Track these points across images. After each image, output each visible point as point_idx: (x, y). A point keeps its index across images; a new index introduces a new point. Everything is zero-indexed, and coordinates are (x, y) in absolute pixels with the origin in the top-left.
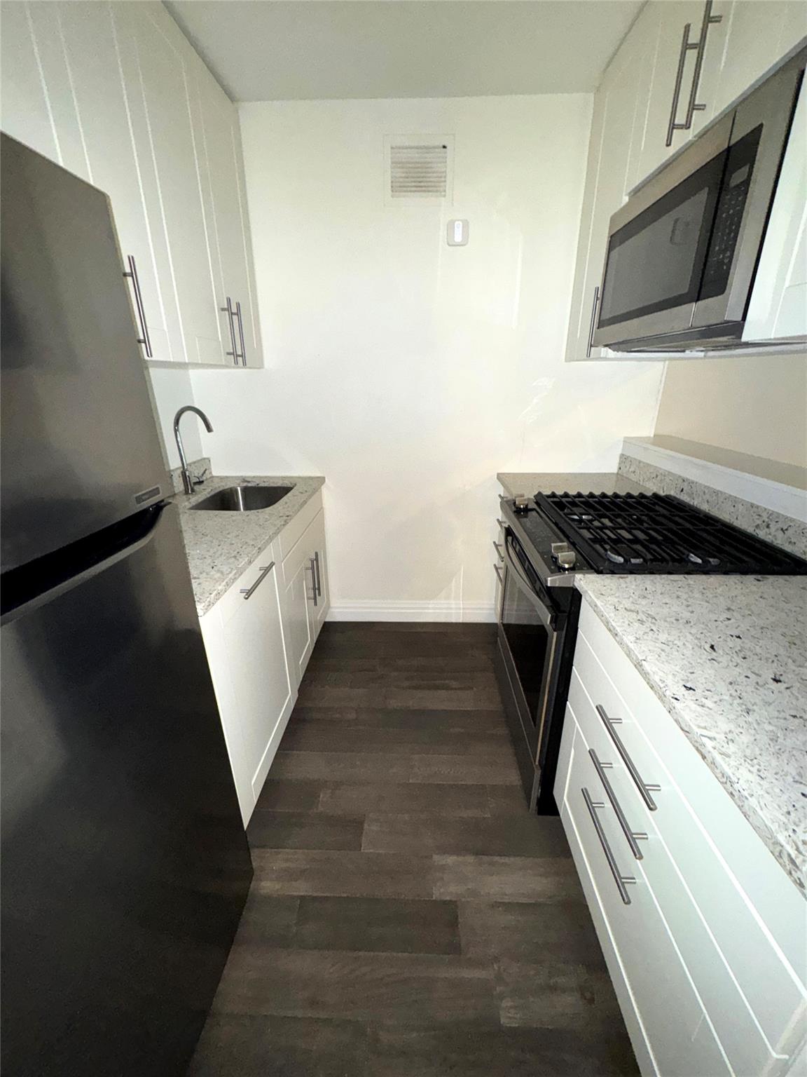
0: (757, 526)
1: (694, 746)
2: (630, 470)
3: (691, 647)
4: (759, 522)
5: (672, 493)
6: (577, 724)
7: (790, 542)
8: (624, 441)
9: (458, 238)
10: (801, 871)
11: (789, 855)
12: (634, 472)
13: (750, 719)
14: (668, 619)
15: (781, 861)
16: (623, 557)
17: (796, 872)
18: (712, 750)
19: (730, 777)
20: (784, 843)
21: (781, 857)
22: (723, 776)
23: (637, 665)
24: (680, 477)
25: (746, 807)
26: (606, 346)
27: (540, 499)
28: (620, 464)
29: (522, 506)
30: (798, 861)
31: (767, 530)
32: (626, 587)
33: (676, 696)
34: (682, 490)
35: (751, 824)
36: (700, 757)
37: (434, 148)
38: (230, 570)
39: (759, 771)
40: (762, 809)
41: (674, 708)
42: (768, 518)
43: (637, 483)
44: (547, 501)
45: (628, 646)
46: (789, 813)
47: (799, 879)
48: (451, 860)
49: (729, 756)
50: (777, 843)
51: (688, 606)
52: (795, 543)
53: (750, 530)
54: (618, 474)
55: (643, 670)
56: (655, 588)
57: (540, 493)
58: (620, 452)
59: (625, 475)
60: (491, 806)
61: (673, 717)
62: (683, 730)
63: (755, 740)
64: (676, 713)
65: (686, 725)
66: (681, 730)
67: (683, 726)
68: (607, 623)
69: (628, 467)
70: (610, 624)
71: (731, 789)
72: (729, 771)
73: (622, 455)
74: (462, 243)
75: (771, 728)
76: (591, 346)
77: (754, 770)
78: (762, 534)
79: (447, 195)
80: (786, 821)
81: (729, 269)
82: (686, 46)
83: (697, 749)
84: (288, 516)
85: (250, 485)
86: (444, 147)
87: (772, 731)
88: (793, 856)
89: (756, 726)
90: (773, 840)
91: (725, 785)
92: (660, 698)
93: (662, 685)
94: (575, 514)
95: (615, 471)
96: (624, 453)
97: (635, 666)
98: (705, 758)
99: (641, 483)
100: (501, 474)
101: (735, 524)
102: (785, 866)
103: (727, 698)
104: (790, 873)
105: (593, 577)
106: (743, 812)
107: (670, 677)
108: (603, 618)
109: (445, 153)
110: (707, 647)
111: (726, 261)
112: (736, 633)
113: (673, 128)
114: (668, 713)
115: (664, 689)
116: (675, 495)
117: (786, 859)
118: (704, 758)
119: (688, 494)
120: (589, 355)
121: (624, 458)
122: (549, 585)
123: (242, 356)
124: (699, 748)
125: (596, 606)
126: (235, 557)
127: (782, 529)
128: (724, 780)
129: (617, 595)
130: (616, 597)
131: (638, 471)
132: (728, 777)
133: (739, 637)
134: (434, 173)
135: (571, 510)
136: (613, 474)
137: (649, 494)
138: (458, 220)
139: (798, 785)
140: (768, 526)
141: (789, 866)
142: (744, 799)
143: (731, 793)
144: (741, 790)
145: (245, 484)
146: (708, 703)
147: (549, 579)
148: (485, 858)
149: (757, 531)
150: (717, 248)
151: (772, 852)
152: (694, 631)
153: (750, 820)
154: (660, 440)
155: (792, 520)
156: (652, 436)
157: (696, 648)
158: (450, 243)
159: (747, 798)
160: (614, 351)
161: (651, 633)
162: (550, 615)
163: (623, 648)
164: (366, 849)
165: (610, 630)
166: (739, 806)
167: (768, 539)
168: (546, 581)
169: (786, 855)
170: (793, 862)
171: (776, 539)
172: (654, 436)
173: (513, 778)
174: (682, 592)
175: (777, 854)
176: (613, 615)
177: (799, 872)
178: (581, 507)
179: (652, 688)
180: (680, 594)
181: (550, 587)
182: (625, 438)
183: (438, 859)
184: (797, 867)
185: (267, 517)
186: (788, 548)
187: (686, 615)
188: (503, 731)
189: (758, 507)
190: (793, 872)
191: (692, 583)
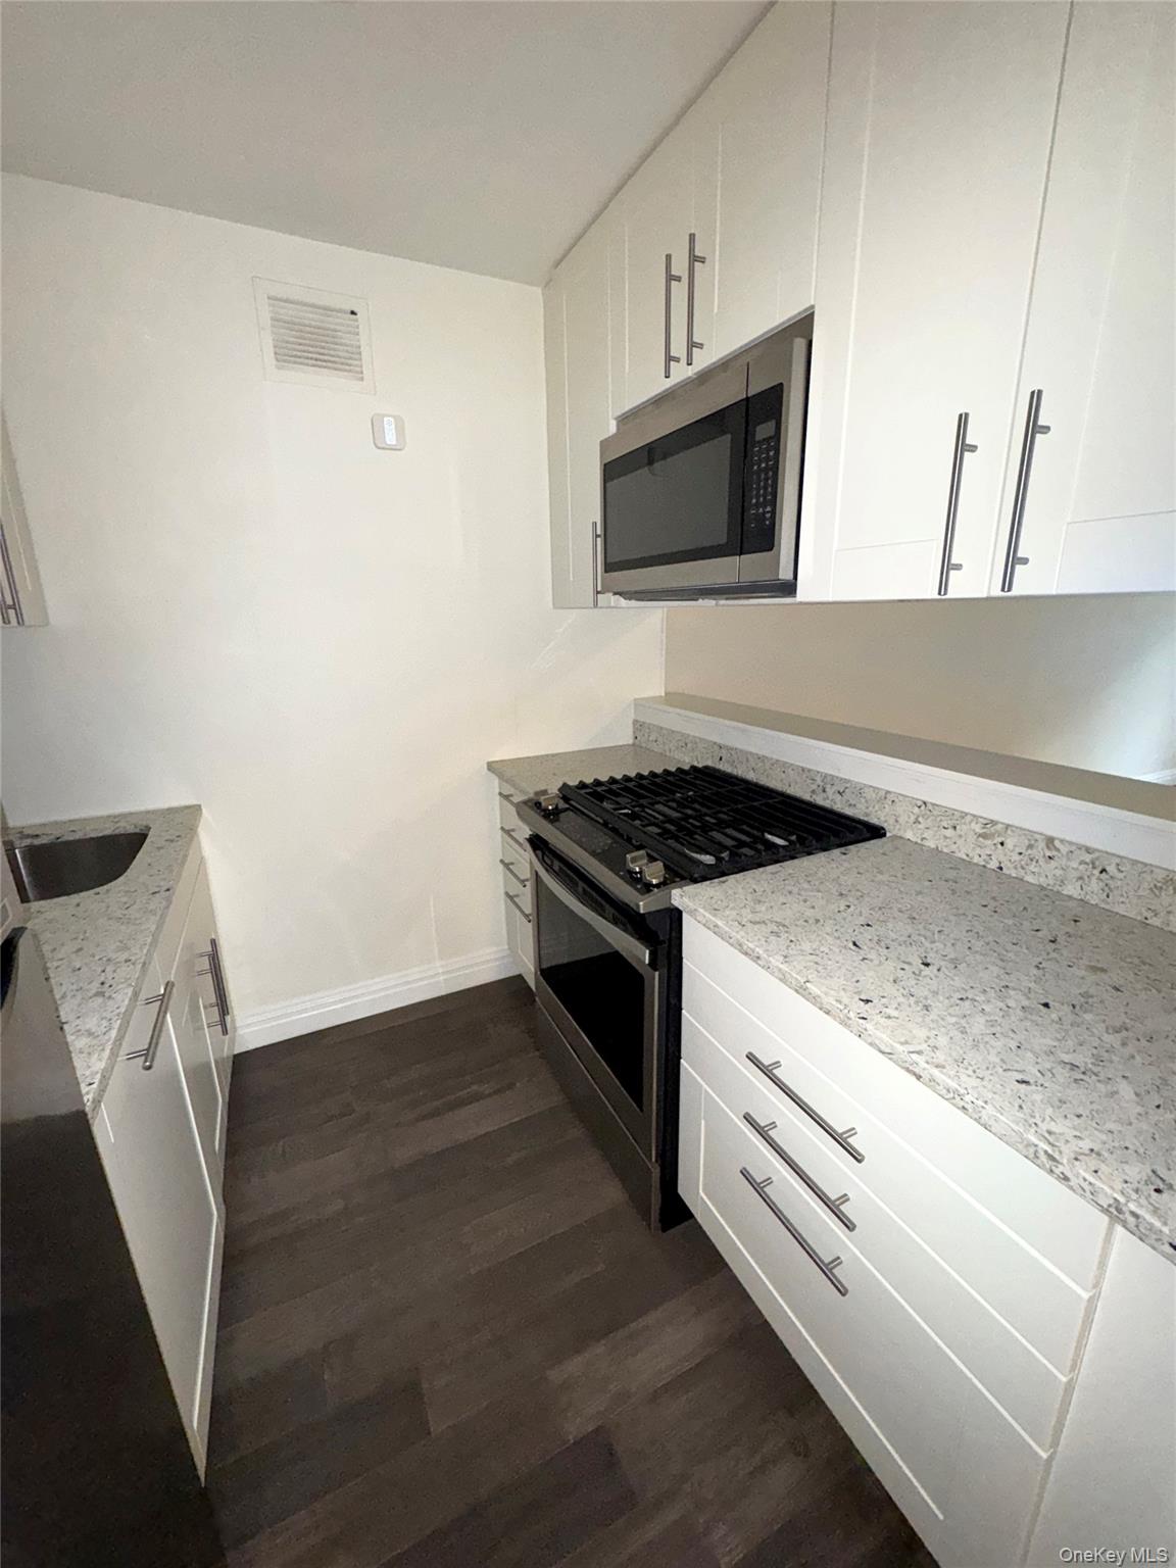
0: (813, 792)
1: (903, 1068)
2: (651, 739)
3: (837, 950)
4: (814, 787)
5: (709, 763)
6: (705, 1086)
7: (850, 805)
8: (636, 705)
9: (391, 438)
10: (1062, 1164)
11: (1046, 1152)
12: (656, 741)
13: (933, 1016)
14: (798, 923)
15: (1039, 1162)
16: (710, 854)
17: (1057, 1167)
18: (926, 1066)
19: (957, 1090)
20: (1036, 1142)
21: (1037, 1157)
22: (948, 1091)
23: (801, 991)
24: (715, 743)
25: (985, 1117)
26: (615, 594)
27: (566, 792)
28: (634, 732)
29: (550, 808)
30: (1056, 1156)
31: (824, 795)
32: (735, 893)
33: (861, 1015)
34: (721, 759)
35: (994, 1134)
36: (914, 1078)
37: (340, 311)
38: (105, 1023)
39: (974, 1072)
40: (1002, 1114)
41: (866, 1030)
42: (823, 781)
43: (662, 754)
44: (581, 794)
45: (780, 970)
46: (1021, 1107)
47: (1062, 1173)
48: (574, 1366)
49: (944, 1067)
50: (1029, 1145)
51: (805, 901)
52: (855, 805)
53: (807, 797)
54: (634, 745)
55: (810, 994)
56: (762, 886)
57: (565, 785)
58: (632, 716)
59: (644, 745)
60: (600, 1251)
61: (866, 1041)
62: (883, 1053)
63: (951, 1038)
64: (870, 1035)
65: (887, 1046)
66: (880, 1055)
67: (883, 1048)
68: (740, 945)
69: (646, 735)
70: (745, 947)
71: (962, 1103)
72: (953, 1084)
73: (635, 722)
74: (398, 447)
75: (954, 1020)
76: (598, 593)
77: (971, 1073)
78: (819, 800)
79: (365, 377)
80: (1022, 1116)
81: (773, 524)
82: (671, 278)
83: (908, 1070)
84: (168, 890)
85: (37, 842)
86: (353, 313)
87: (957, 1023)
88: (1050, 1152)
89: (943, 1023)
90: (1025, 1143)
91: (953, 1101)
92: (842, 1023)
93: (842, 1007)
94: (625, 808)
95: (631, 742)
96: (638, 718)
97: (796, 991)
98: (921, 1077)
99: (668, 754)
100: (493, 762)
101: (788, 792)
102: (1044, 1165)
103: (901, 999)
104: (1052, 1171)
105: (691, 889)
106: (982, 1125)
107: (842, 993)
108: (731, 941)
109: (357, 320)
110: (851, 945)
111: (768, 515)
112: (862, 920)
113: (670, 360)
114: (858, 1039)
115: (846, 1011)
116: (713, 765)
117: (1043, 1158)
118: (919, 1077)
119: (728, 762)
120: (596, 605)
121: (638, 726)
122: (642, 912)
123: (13, 607)
124: (911, 1068)
125: (716, 926)
126: (101, 994)
127: (839, 792)
128: (952, 1095)
129: (731, 906)
130: (731, 909)
131: (660, 739)
132: (956, 1091)
133: (868, 925)
134: (341, 344)
135: (618, 803)
136: (628, 745)
137: (686, 767)
138: (389, 416)
139: (1010, 1073)
140: (824, 791)
141: (1048, 1164)
142: (981, 1109)
143: (963, 1107)
144: (975, 1101)
145: (28, 842)
146: (890, 1011)
147: (641, 903)
148: (621, 1333)
149: (814, 796)
150: (754, 501)
151: (1026, 1157)
152: (828, 929)
153: (993, 1129)
154: (672, 699)
155: (848, 781)
156: (663, 694)
157: (843, 951)
158: (379, 445)
159: (983, 1107)
160: (625, 599)
161: (792, 945)
162: (648, 952)
163: (772, 974)
164: (438, 1426)
165: (746, 954)
166: (975, 1119)
167: (827, 804)
168: (638, 906)
169: (1043, 1153)
170: (1051, 1158)
171: (835, 803)
172: (666, 694)
173: (613, 1193)
174: (789, 885)
175: (1032, 1156)
176: (742, 933)
177: (1059, 1166)
178: (624, 796)
179: (828, 1013)
180: (790, 888)
181: (644, 914)
182: (635, 700)
183: (555, 1375)
184: (1057, 1162)
185: (124, 899)
186: (849, 812)
187: (809, 913)
188: (576, 1132)
189: (809, 770)
190: (1053, 1168)
191: (791, 871)
